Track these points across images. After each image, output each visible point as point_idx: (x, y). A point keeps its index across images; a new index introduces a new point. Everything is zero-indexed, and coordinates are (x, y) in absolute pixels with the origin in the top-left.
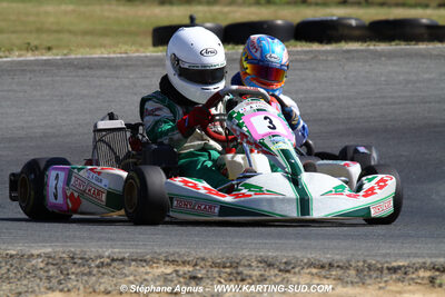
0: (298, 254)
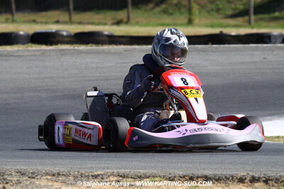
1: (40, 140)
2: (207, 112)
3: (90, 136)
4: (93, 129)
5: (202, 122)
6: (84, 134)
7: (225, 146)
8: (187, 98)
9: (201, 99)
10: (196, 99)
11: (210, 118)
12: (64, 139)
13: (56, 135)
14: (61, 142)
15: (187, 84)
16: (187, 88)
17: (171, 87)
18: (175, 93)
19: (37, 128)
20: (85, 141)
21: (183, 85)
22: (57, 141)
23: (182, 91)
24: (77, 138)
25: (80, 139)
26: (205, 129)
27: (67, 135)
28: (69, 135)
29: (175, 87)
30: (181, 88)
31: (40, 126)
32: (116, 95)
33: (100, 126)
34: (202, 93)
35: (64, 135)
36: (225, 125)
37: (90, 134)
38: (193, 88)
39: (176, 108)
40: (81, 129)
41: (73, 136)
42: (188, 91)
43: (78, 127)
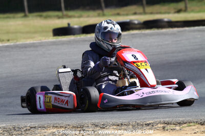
0: (108, 121)
1: (23, 107)
3: (67, 102)
4: (69, 97)
5: (153, 87)
6: (63, 101)
8: (139, 69)
9: (150, 70)
10: (146, 70)
12: (45, 106)
13: (38, 103)
14: (43, 108)
15: (137, 59)
16: (138, 62)
18: (129, 66)
20: (63, 106)
21: (134, 60)
22: (38, 107)
23: (135, 64)
24: (56, 104)
25: (58, 105)
26: (157, 91)
27: (48, 102)
28: (50, 102)
29: (128, 62)
30: (134, 62)
31: (22, 97)
32: (79, 70)
33: (74, 94)
35: (44, 102)
37: (67, 101)
38: (142, 61)
39: (128, 77)
40: (59, 97)
41: (53, 102)
42: (139, 64)
43: (56, 96)
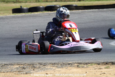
1: (17, 51)
2: (80, 37)
4: (36, 46)
6: (33, 48)
7: (87, 50)
8: (72, 32)
10: (75, 32)
11: (81, 40)
12: (25, 50)
13: (22, 49)
14: (24, 52)
16: (72, 28)
17: (66, 28)
18: (67, 30)
19: (15, 46)
20: (33, 51)
22: (23, 51)
25: (31, 50)
27: (26, 49)
28: (27, 49)
30: (70, 28)
33: (39, 45)
34: (78, 30)
35: (25, 48)
36: (87, 42)
37: (35, 48)
38: (74, 28)
39: (68, 36)
40: (32, 46)
41: (29, 49)
42: (72, 29)
43: (30, 45)
